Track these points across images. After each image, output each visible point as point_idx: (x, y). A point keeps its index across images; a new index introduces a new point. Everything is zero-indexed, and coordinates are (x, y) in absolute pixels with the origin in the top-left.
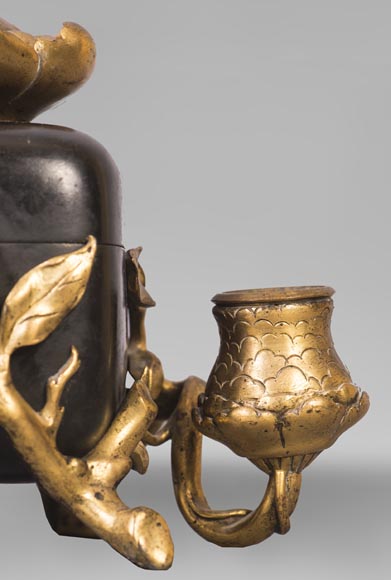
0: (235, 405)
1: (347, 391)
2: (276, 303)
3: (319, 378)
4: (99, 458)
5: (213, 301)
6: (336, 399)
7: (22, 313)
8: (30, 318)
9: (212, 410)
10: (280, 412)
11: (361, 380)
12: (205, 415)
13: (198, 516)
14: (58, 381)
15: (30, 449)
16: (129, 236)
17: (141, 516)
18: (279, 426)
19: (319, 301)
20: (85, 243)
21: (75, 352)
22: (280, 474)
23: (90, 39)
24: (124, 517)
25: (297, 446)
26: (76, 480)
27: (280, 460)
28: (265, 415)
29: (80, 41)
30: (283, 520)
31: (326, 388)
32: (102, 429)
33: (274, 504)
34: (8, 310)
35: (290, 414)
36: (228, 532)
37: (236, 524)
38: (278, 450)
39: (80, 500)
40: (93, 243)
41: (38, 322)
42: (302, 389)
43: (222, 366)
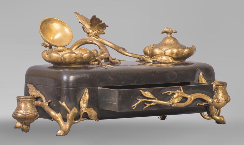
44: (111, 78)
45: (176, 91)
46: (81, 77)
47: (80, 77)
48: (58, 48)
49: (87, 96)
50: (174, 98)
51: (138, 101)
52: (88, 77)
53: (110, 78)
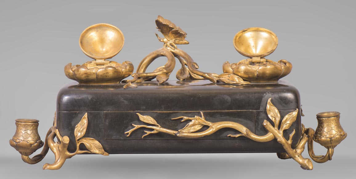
0: (322, 137)
1: (343, 133)
2: (330, 117)
3: (338, 131)
4: (298, 149)
5: (317, 116)
6: (341, 135)
7: (285, 123)
8: (286, 124)
9: (317, 138)
10: (331, 138)
11: (346, 130)
12: (316, 138)
13: (313, 157)
14: (291, 135)
15: (287, 148)
16: (303, 108)
17: (307, 160)
18: (331, 141)
19: (337, 116)
20: (296, 109)
21: (294, 130)
22: (330, 149)
23: (292, 65)
24: (304, 160)
25: (333, 144)
26: (295, 153)
27: (330, 147)
28: (328, 139)
29: (290, 66)
30: (330, 158)
31: (339, 133)
32: (298, 143)
33: (329, 155)
34: (283, 123)
35: (333, 139)
36: (320, 160)
37: (321, 158)
38: (330, 145)
39: (295, 157)
40: (297, 109)
41: (288, 125)
42: (334, 134)
43: (319, 129)
44: (125, 101)
45: (194, 117)
46: (80, 98)
47: (78, 98)
48: (97, 60)
49: (86, 123)
50: (189, 126)
51: (135, 127)
52: (90, 99)
53: (123, 102)
